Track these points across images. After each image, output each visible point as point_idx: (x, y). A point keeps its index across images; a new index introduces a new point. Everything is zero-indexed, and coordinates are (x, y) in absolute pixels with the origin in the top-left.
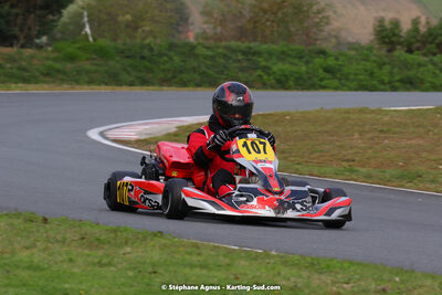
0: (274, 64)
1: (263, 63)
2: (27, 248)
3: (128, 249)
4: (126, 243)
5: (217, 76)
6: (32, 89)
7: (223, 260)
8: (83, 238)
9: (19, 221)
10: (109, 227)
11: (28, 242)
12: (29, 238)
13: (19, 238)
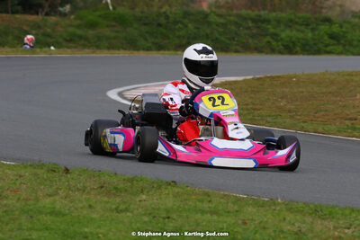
0: (282, 31)
1: (272, 30)
2: (50, 196)
3: (144, 197)
4: (142, 192)
5: (228, 42)
7: (231, 207)
8: (102, 187)
9: (43, 171)
10: (126, 178)
11: (51, 191)
12: (51, 187)
13: (42, 187)
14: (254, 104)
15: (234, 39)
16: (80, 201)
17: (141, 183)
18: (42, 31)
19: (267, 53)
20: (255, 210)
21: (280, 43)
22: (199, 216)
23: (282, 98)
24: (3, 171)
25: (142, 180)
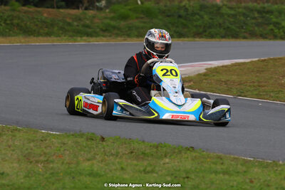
0: (283, 20)
1: (274, 20)
2: (89, 160)
3: (167, 160)
4: (166, 156)
5: (238, 30)
6: (94, 41)
7: (241, 168)
8: (132, 152)
9: (82, 139)
10: (152, 144)
11: (89, 156)
12: (90, 152)
13: (82, 153)
14: (259, 82)
15: (242, 27)
16: (114, 164)
17: (164, 149)
18: (82, 23)
19: (270, 39)
20: (260, 171)
21: (281, 31)
22: (213, 176)
23: (284, 76)
24: (50, 139)
25: (165, 146)
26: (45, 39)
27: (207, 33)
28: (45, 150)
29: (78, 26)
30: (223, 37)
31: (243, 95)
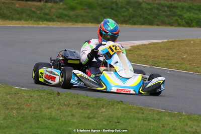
0: (185, 13)
1: (179, 13)
2: (48, 108)
3: (104, 110)
4: (103, 107)
5: (153, 19)
6: (51, 25)
7: (156, 117)
8: (79, 104)
9: (44, 94)
10: (93, 98)
11: (49, 105)
12: (49, 103)
13: (44, 103)
14: (169, 56)
15: (156, 18)
16: (66, 112)
17: (102, 102)
18: (43, 11)
19: (176, 26)
20: (169, 119)
21: (183, 21)
22: (136, 122)
23: (185, 53)
24: (21, 93)
25: (102, 100)
26: (17, 22)
27: (131, 21)
28: (18, 101)
29: (40, 13)
30: (143, 24)
31: (156, 65)
